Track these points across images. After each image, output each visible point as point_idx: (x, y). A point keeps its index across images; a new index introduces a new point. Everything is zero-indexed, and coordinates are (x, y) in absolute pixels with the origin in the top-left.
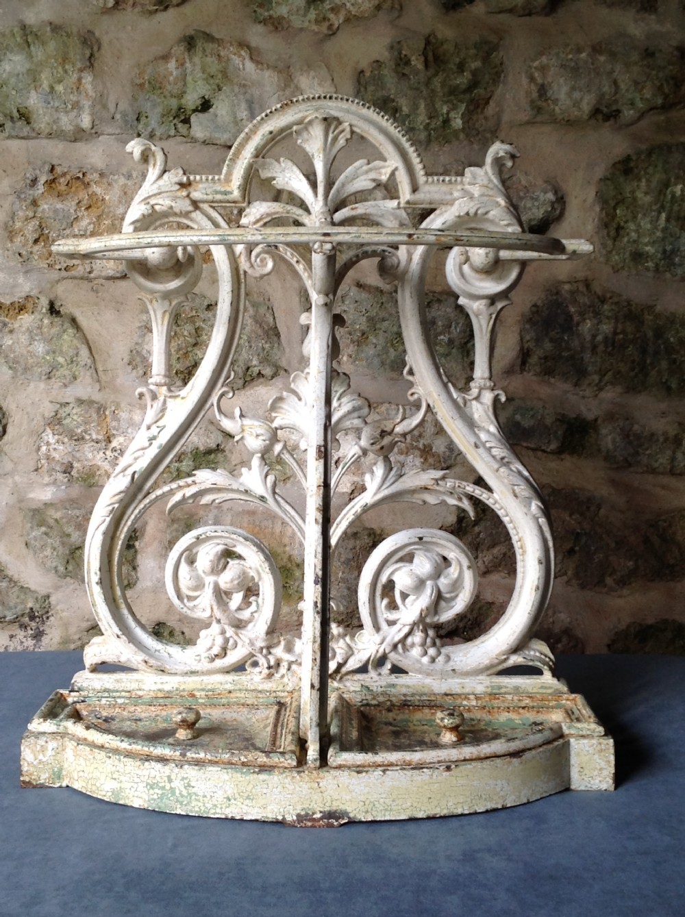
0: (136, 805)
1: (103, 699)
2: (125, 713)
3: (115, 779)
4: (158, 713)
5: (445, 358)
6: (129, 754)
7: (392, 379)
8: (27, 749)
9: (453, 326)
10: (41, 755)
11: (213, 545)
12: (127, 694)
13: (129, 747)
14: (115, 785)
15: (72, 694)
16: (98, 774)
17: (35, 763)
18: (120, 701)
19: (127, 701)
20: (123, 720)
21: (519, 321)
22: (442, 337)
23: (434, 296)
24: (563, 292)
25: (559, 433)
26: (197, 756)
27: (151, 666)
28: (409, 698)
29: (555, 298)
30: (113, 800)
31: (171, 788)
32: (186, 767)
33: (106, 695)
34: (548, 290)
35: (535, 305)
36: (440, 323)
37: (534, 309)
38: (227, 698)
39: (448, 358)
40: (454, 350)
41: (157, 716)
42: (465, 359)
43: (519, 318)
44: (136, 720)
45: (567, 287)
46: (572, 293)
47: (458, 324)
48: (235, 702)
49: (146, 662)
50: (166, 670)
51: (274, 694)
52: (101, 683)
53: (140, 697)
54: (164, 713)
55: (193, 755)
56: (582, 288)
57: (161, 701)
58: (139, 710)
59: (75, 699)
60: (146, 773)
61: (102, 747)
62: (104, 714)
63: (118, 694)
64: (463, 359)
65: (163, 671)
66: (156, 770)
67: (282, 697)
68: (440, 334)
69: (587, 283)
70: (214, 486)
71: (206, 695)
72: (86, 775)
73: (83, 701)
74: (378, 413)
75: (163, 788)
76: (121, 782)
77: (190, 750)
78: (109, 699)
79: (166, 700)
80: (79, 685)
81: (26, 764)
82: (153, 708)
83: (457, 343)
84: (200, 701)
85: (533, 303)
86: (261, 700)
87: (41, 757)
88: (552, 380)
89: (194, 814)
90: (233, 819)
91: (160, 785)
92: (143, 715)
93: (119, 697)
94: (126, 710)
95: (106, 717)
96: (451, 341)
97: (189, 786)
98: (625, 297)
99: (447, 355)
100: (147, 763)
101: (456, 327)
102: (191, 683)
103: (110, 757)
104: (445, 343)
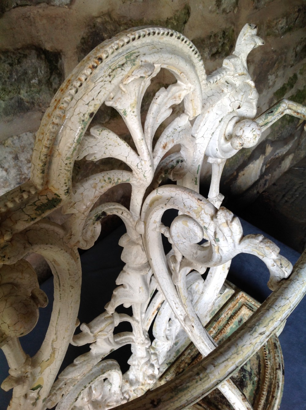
5: (39, 94)
7: (8, 121)
9: (39, 70)
21: (76, 52)
22: (34, 81)
23: (20, 53)
24: (98, 24)
25: (109, 112)
28: (192, 354)
29: (94, 30)
34: (88, 25)
35: (83, 38)
36: (30, 72)
37: (83, 41)
39: (41, 93)
40: (43, 87)
42: (50, 89)
43: (75, 50)
45: (99, 20)
46: (103, 23)
47: (41, 68)
56: (108, 19)
64: (49, 90)
68: (32, 79)
69: (109, 14)
74: (7, 147)
83: (44, 81)
85: (81, 37)
96: (40, 81)
98: (129, 18)
99: (40, 91)
101: (41, 71)
104: (36, 84)
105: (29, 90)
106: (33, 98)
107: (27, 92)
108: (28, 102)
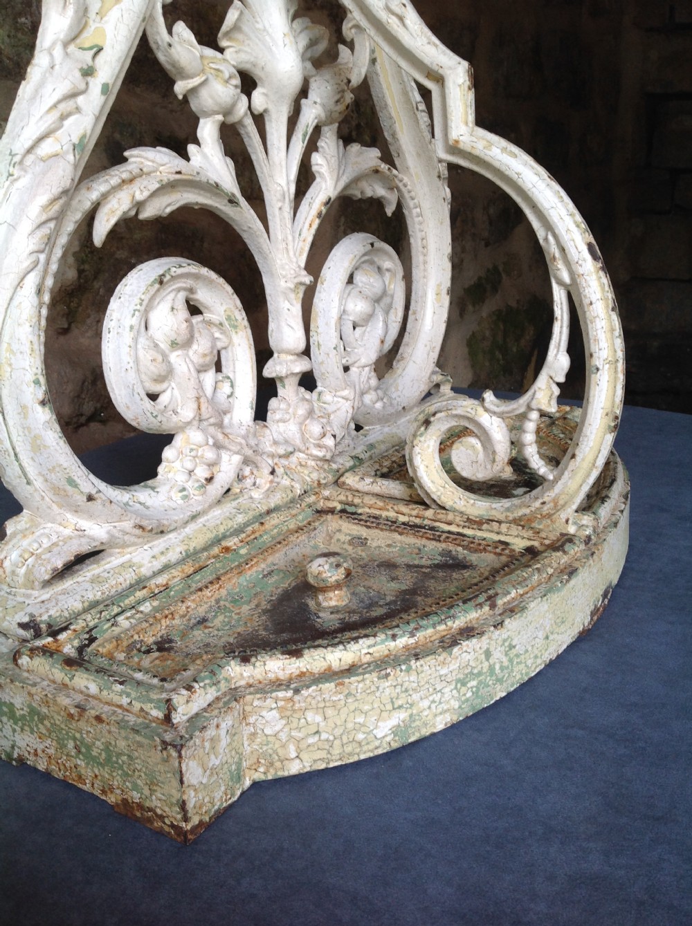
0: (440, 727)
1: (120, 619)
2: (177, 621)
3: (400, 707)
4: (217, 596)
6: (416, 654)
8: (191, 763)
10: (213, 757)
11: (172, 295)
12: (145, 591)
13: (412, 641)
14: (399, 717)
15: (62, 637)
16: (360, 719)
17: (204, 781)
18: (146, 607)
19: (156, 603)
20: (184, 635)
26: (508, 598)
27: (151, 530)
30: (395, 745)
31: (490, 666)
32: (507, 621)
33: (116, 610)
38: (266, 532)
41: (218, 601)
44: (199, 623)
48: (279, 534)
49: (141, 527)
50: (165, 529)
51: (304, 504)
52: (78, 598)
53: (167, 587)
54: (223, 592)
55: (505, 600)
57: (198, 577)
58: (193, 605)
59: (76, 643)
60: (454, 666)
61: (351, 670)
62: (150, 640)
63: (130, 601)
65: (162, 532)
66: (469, 651)
67: (315, 503)
70: (178, 176)
71: (242, 541)
72: (324, 736)
73: (92, 640)
75: (480, 674)
76: (412, 705)
77: (497, 594)
78: (129, 614)
79: (202, 572)
80: (45, 617)
81: (192, 793)
82: (207, 593)
84: (243, 551)
86: (300, 517)
87: (214, 761)
88: (138, 90)
89: (515, 686)
90: (551, 662)
91: (475, 671)
92: (201, 611)
93: (139, 603)
94: (177, 616)
95: (156, 643)
97: (512, 647)
100: (456, 650)
102: (196, 535)
103: (387, 675)
104: (28, 28)
105: (13, 33)
106: (18, 55)
107: (9, 36)
108: (9, 58)
